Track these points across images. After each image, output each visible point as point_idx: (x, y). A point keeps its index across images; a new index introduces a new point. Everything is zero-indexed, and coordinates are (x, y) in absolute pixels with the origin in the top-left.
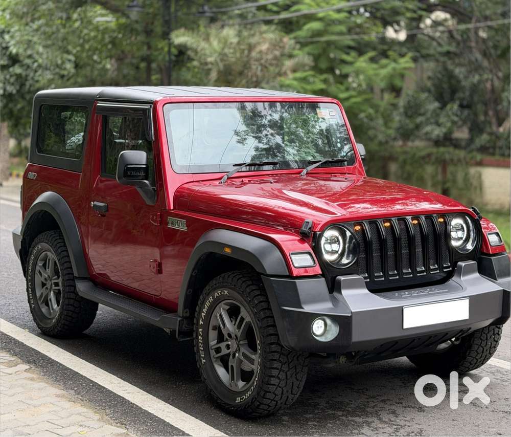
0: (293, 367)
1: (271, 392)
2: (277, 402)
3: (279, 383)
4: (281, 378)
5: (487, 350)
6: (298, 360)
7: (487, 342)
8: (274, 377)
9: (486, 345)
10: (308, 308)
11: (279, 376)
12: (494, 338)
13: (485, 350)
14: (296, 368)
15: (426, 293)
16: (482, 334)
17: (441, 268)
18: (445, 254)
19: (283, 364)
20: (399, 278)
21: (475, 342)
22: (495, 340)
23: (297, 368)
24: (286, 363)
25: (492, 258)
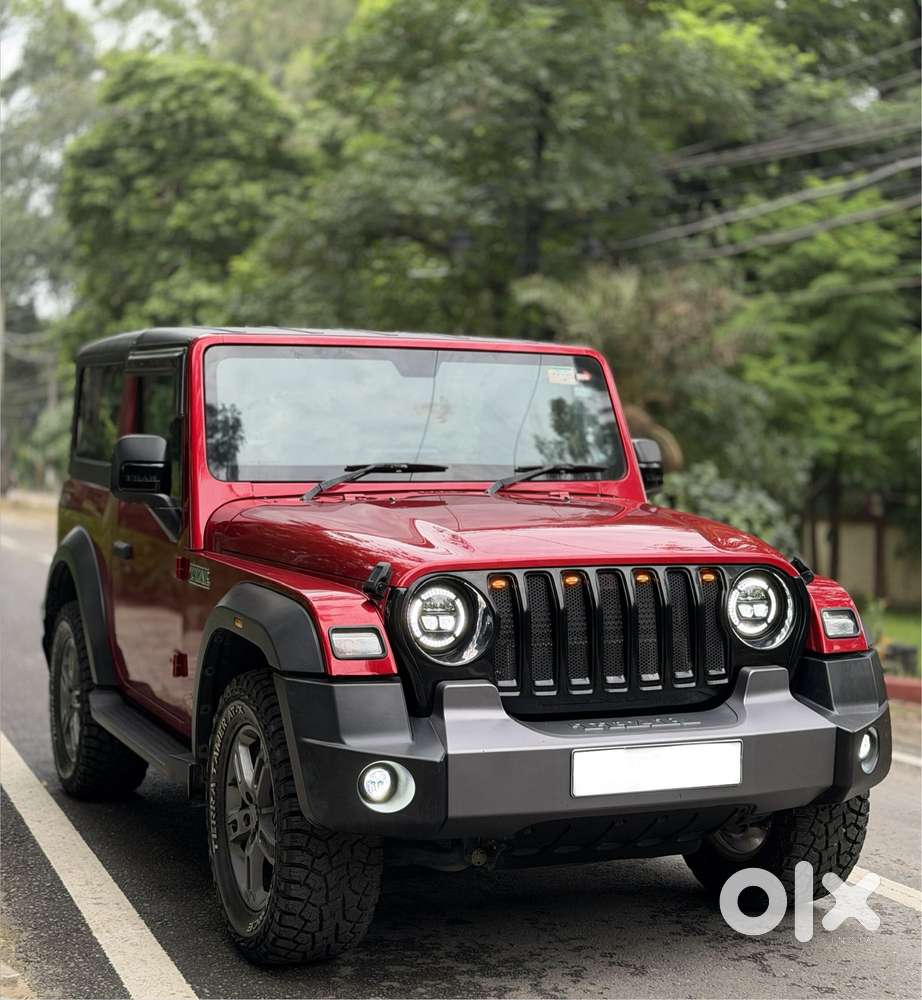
0: (340, 866)
1: (294, 915)
2: (313, 935)
3: (310, 897)
4: (312, 885)
5: (830, 859)
6: (352, 852)
7: (827, 841)
8: (294, 882)
9: (827, 847)
10: (354, 743)
11: (308, 881)
12: (845, 834)
13: (825, 859)
14: (348, 868)
15: (646, 725)
16: (814, 822)
17: (701, 676)
18: (712, 646)
19: (316, 857)
20: (594, 693)
21: (799, 840)
22: (848, 839)
23: (350, 866)
24: (323, 855)
25: (826, 662)
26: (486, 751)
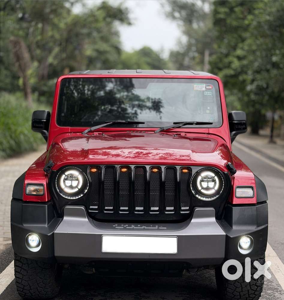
10: (26, 226)
17: (177, 209)
20: (128, 213)
25: (233, 207)
26: (68, 232)
